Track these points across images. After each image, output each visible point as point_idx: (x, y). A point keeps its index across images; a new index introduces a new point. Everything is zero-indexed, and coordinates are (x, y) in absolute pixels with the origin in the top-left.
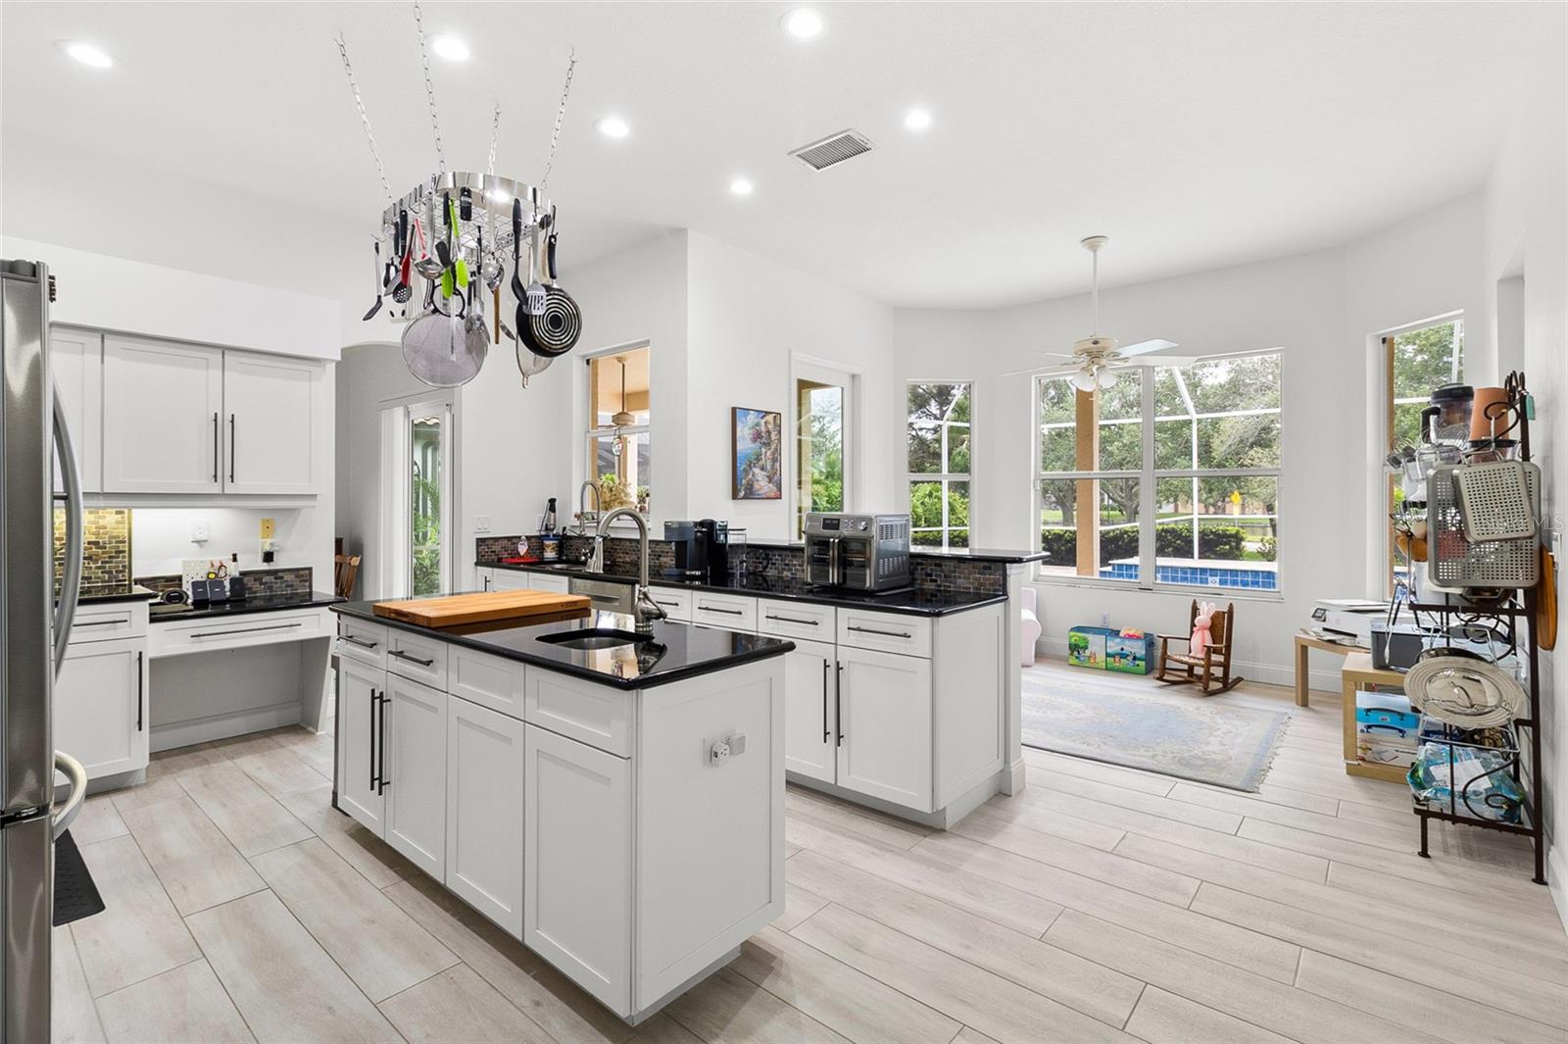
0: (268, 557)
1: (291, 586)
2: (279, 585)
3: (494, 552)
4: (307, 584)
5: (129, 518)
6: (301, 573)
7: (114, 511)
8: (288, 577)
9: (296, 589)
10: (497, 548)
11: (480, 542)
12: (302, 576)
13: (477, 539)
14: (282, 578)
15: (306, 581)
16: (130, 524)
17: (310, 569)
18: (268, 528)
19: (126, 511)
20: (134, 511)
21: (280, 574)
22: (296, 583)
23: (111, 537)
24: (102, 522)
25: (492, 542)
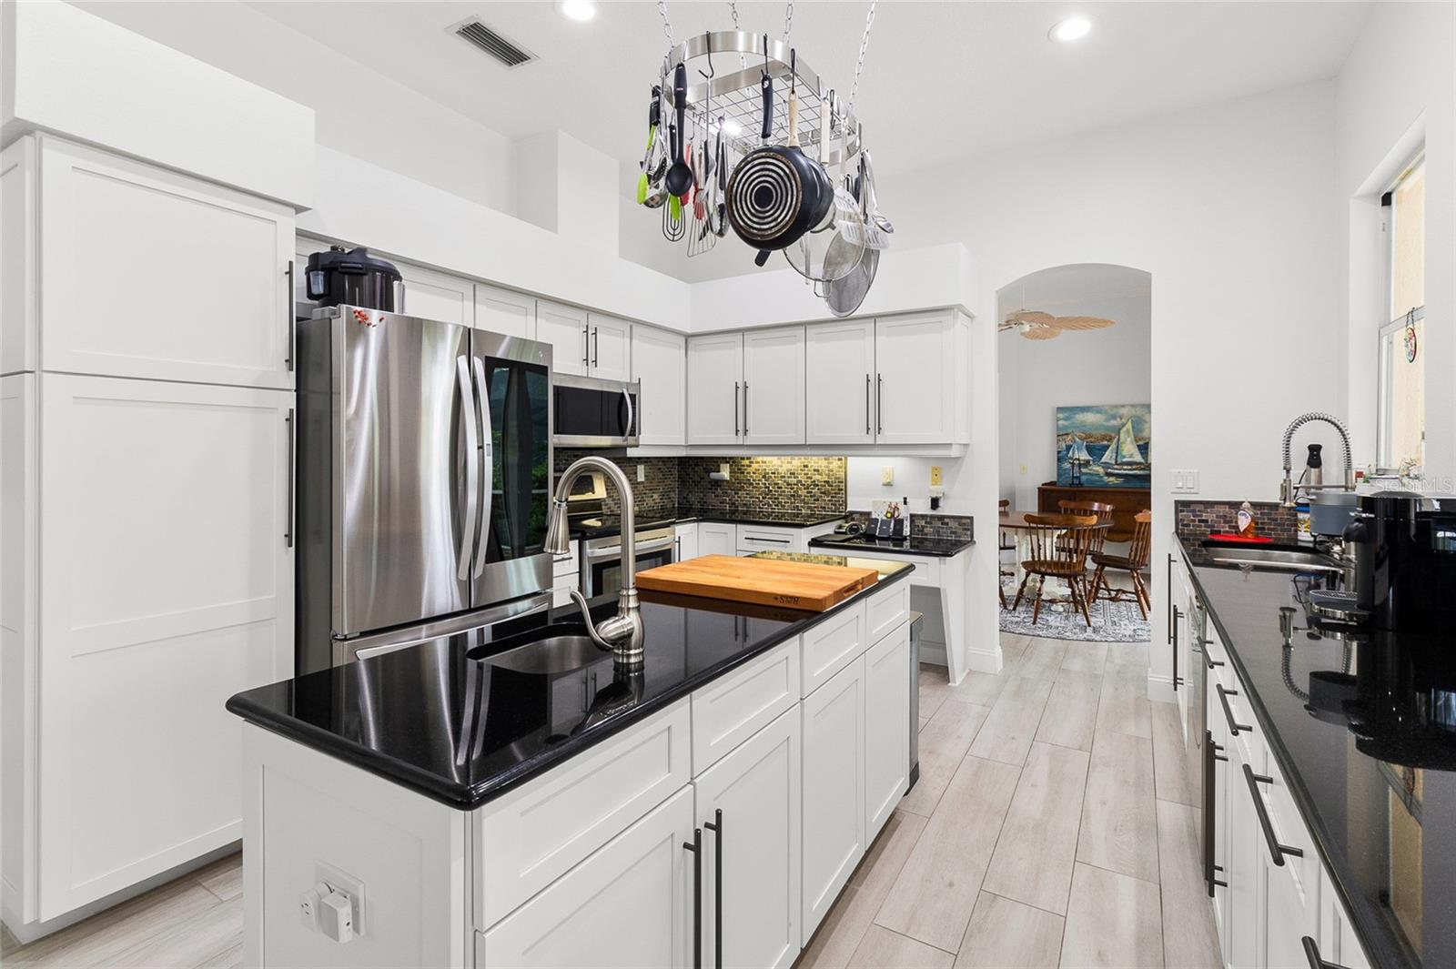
0: (935, 503)
1: (955, 533)
2: (945, 530)
3: (1206, 521)
4: (969, 533)
5: (846, 464)
6: (964, 521)
7: (837, 458)
8: (953, 524)
9: (960, 537)
10: (1210, 516)
11: (1181, 506)
12: (965, 524)
13: (1176, 501)
14: (947, 524)
15: (968, 530)
16: (846, 468)
17: (971, 518)
18: (937, 475)
19: (843, 458)
20: (849, 458)
21: (946, 520)
22: (960, 531)
23: (836, 478)
24: (831, 467)
25: (1201, 507)
